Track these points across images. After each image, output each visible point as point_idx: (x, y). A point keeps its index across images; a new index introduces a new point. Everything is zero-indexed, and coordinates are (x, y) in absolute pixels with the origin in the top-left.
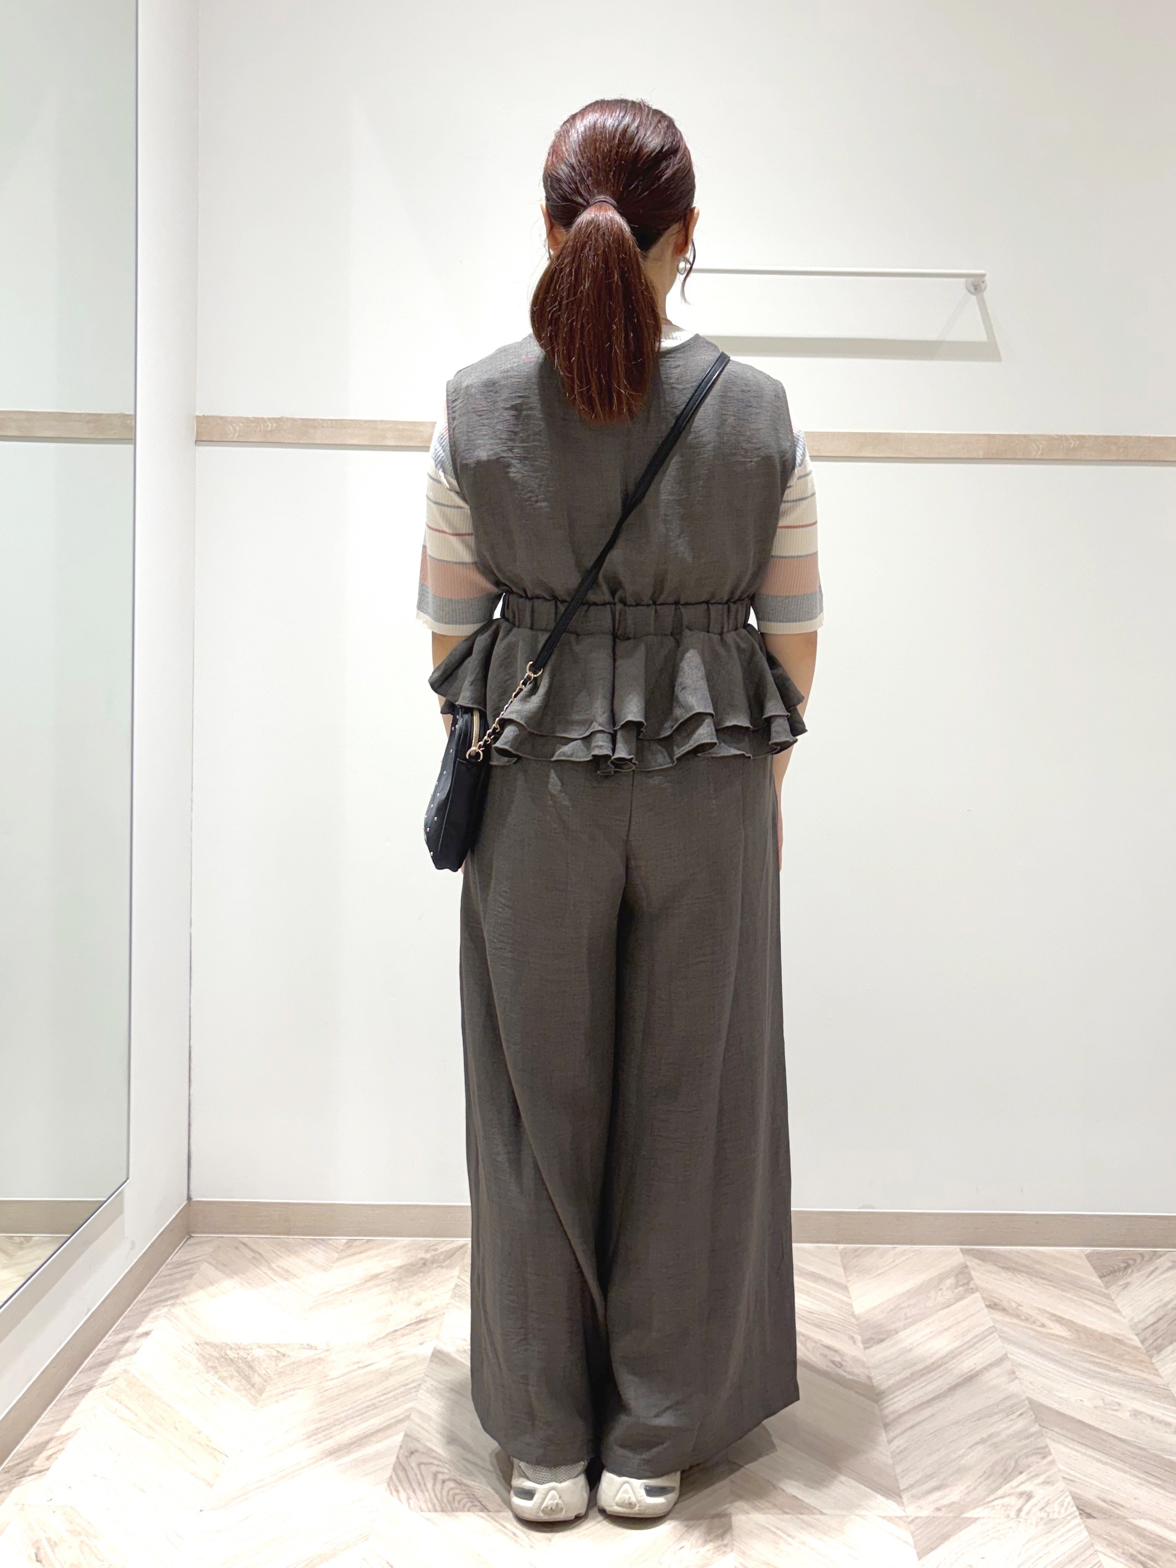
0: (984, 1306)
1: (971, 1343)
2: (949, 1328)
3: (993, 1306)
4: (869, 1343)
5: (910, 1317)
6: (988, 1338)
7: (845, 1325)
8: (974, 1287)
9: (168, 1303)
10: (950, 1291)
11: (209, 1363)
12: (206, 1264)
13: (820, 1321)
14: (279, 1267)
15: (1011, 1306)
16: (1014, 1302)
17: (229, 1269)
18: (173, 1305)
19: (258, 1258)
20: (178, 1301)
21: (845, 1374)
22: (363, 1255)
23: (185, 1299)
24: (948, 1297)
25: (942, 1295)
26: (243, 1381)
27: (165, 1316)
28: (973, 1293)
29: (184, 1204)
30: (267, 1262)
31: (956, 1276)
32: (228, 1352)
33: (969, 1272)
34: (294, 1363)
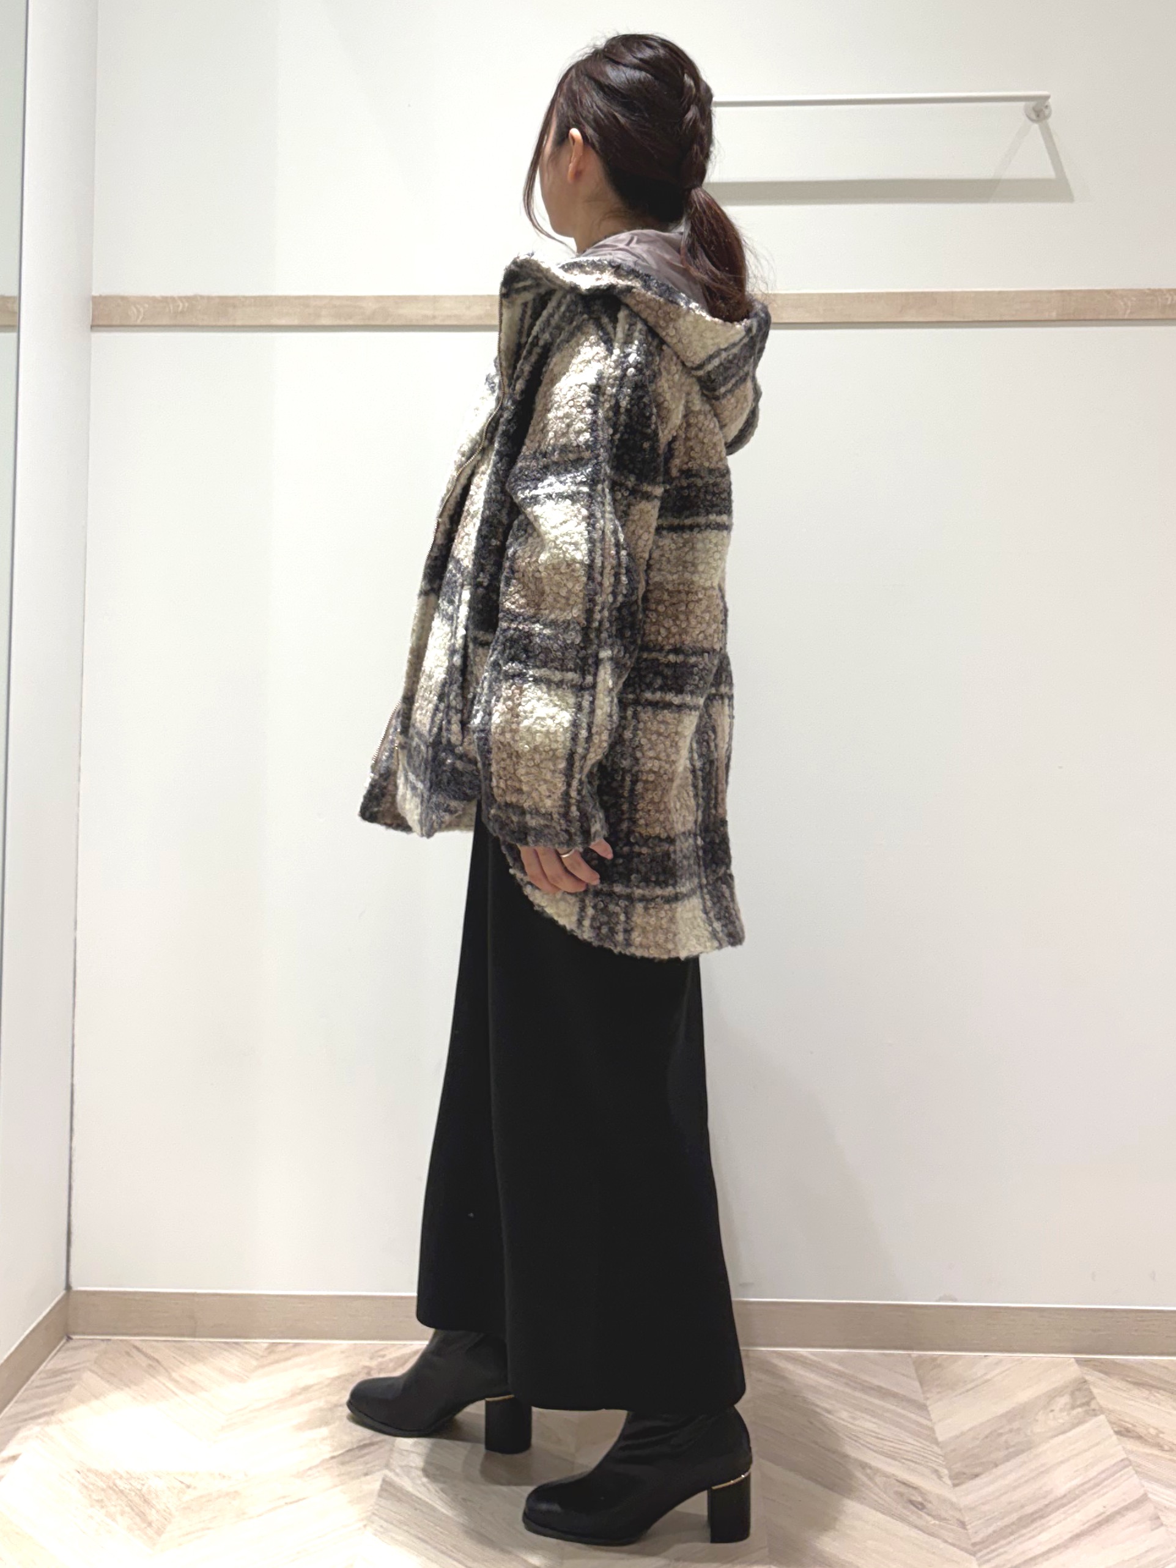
0: (1112, 1432)
1: (1098, 1480)
3: (1124, 1432)
4: (958, 1479)
5: (1014, 1446)
6: (1119, 1474)
7: (926, 1455)
8: (1097, 1408)
9: (41, 1420)
10: (1065, 1414)
11: (95, 1497)
12: (89, 1373)
13: (892, 1449)
14: (181, 1376)
15: (1149, 1433)
16: (1154, 1428)
17: (118, 1379)
18: (47, 1423)
19: (155, 1366)
20: (53, 1418)
21: (929, 1518)
22: (290, 1362)
23: (62, 1416)
24: (1061, 1421)
25: (1055, 1418)
26: (138, 1519)
27: (37, 1437)
28: (1096, 1415)
29: (62, 1292)
30: (165, 1369)
31: (1072, 1394)
32: (118, 1482)
33: (1089, 1389)
34: (201, 1497)
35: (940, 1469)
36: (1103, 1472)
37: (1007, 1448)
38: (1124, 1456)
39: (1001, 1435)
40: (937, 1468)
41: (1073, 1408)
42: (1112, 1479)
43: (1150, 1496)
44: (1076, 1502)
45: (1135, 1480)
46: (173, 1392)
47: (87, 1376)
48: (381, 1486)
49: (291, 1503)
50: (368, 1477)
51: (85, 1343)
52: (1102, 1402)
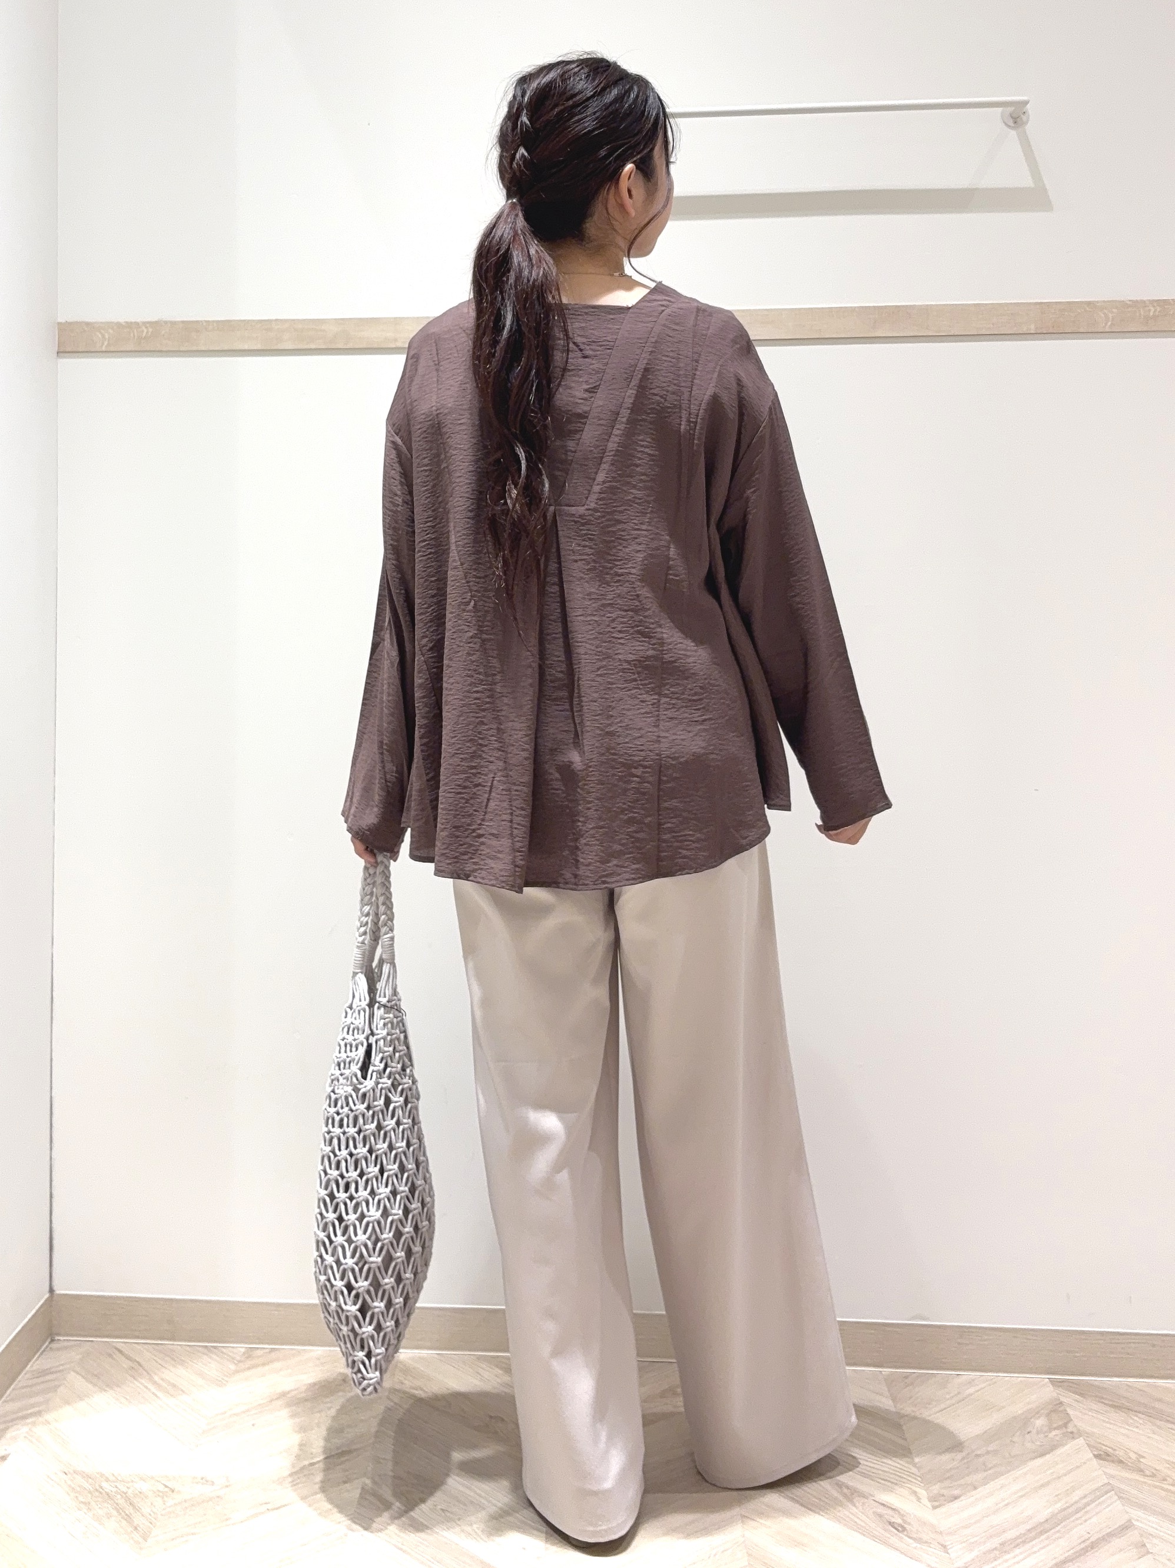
0: (1091, 1455)
1: (1080, 1505)
2: (1048, 1483)
3: (1104, 1456)
4: (937, 1501)
6: (1102, 1499)
7: (902, 1475)
8: (1074, 1430)
9: (29, 1420)
10: (1042, 1435)
11: (81, 1499)
12: (72, 1373)
13: (869, 1469)
14: (162, 1379)
15: (1130, 1458)
16: (1136, 1453)
17: (101, 1380)
18: (34, 1424)
19: (137, 1369)
20: (41, 1419)
21: (908, 1540)
22: (267, 1368)
23: (48, 1417)
24: (1038, 1443)
25: (1033, 1442)
26: (124, 1523)
27: (25, 1437)
28: (1073, 1438)
29: (47, 1295)
30: (148, 1373)
31: (1048, 1415)
32: (104, 1484)
33: (1066, 1410)
34: (185, 1501)
35: (918, 1490)
36: (1085, 1497)
37: (987, 1471)
38: (1106, 1481)
39: (978, 1456)
40: (914, 1488)
41: (1051, 1429)
42: (1093, 1505)
43: (1133, 1521)
44: (1057, 1529)
45: (1118, 1505)
46: (156, 1396)
47: (72, 1376)
48: (361, 1494)
49: (273, 1509)
50: (347, 1485)
51: (69, 1344)
52: (1079, 1424)
